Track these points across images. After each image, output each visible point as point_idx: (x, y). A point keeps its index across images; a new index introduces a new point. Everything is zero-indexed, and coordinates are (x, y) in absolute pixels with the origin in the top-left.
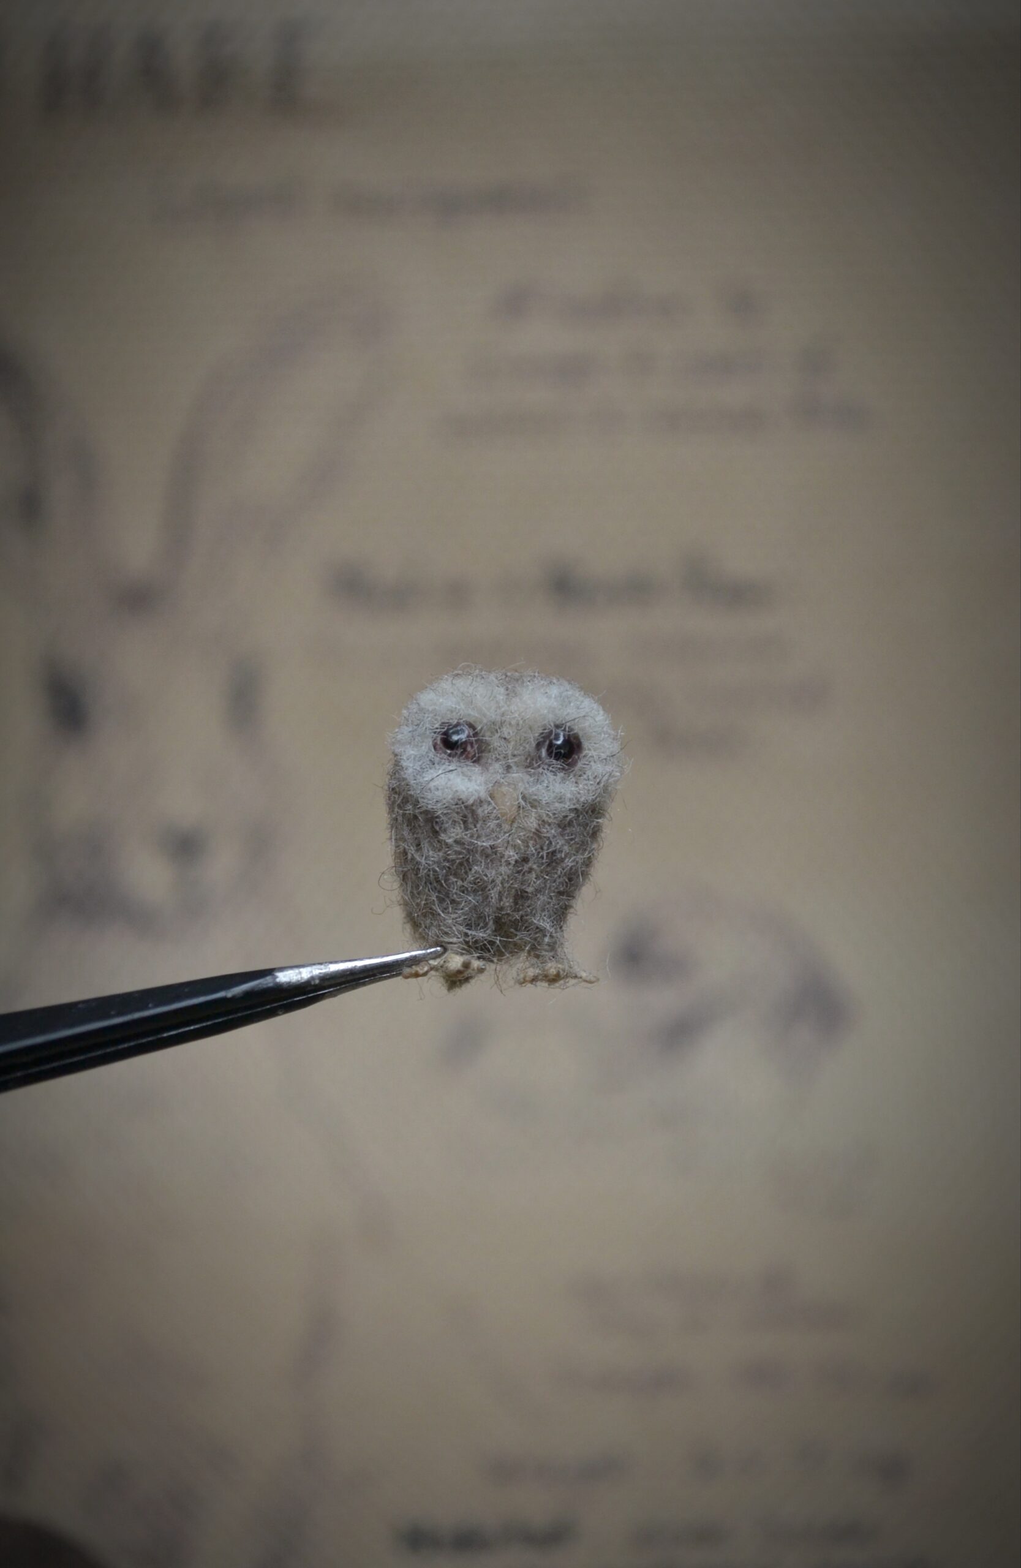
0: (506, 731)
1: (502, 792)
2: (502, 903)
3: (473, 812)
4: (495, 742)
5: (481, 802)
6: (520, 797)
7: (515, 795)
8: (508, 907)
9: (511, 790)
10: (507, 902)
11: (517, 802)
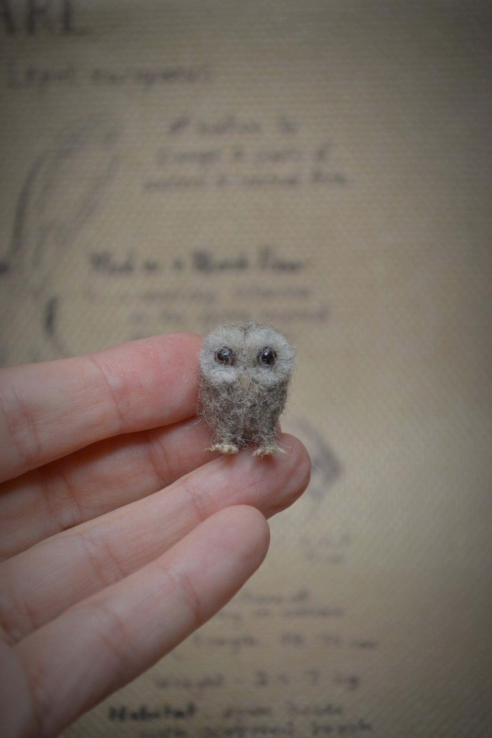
0: (244, 352)
1: (243, 378)
2: (245, 423)
3: (232, 387)
4: (240, 357)
5: (234, 383)
6: (251, 380)
7: (249, 379)
8: (248, 425)
9: (247, 377)
10: (248, 423)
11: (250, 382)
